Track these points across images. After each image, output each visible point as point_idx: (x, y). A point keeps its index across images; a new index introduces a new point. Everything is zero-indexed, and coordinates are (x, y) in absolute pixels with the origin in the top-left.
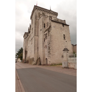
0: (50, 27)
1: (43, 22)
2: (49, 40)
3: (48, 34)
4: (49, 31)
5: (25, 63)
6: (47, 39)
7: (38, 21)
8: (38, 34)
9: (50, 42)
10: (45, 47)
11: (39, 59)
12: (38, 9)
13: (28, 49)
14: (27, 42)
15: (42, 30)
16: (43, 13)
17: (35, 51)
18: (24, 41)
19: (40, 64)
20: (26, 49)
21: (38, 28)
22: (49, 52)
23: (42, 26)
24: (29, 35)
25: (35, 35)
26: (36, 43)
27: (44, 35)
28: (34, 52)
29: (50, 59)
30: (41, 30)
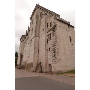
0: (55, 26)
1: (46, 21)
2: (53, 41)
3: (53, 34)
4: (53, 30)
5: (20, 68)
6: (51, 41)
7: (39, 20)
8: (39, 34)
9: (55, 43)
10: (48, 50)
11: (39, 65)
12: (40, 9)
13: (24, 53)
14: (24, 45)
15: (45, 29)
16: (45, 14)
17: (34, 54)
18: (21, 44)
19: (41, 72)
20: (22, 53)
21: (39, 28)
22: (54, 56)
23: (44, 26)
24: (27, 37)
25: (36, 36)
26: (37, 45)
27: (47, 36)
28: (34, 56)
29: (56, 65)
30: (43, 30)
